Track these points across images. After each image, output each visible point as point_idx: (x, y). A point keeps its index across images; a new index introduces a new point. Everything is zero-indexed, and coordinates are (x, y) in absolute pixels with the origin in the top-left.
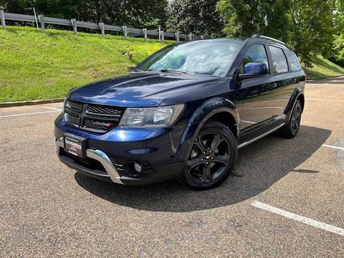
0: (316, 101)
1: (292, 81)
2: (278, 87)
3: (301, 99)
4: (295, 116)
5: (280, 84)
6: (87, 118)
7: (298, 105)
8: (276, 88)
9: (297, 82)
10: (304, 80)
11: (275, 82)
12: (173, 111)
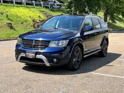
0: (116, 43)
1: (102, 32)
2: (97, 35)
3: (107, 40)
4: (105, 47)
5: (98, 33)
6: (35, 45)
7: (106, 42)
8: (96, 35)
9: (105, 33)
10: (108, 32)
11: (96, 33)
12: (66, 42)
